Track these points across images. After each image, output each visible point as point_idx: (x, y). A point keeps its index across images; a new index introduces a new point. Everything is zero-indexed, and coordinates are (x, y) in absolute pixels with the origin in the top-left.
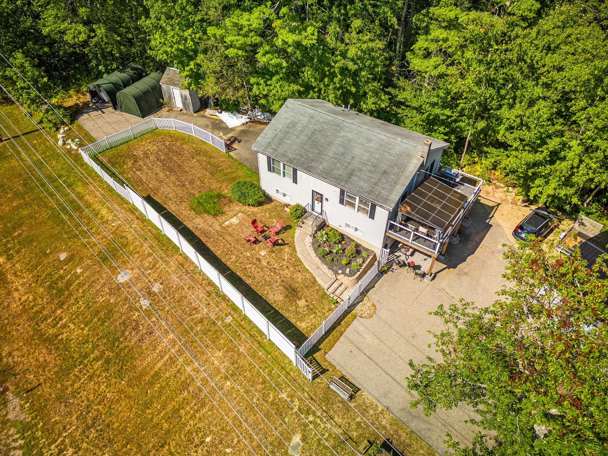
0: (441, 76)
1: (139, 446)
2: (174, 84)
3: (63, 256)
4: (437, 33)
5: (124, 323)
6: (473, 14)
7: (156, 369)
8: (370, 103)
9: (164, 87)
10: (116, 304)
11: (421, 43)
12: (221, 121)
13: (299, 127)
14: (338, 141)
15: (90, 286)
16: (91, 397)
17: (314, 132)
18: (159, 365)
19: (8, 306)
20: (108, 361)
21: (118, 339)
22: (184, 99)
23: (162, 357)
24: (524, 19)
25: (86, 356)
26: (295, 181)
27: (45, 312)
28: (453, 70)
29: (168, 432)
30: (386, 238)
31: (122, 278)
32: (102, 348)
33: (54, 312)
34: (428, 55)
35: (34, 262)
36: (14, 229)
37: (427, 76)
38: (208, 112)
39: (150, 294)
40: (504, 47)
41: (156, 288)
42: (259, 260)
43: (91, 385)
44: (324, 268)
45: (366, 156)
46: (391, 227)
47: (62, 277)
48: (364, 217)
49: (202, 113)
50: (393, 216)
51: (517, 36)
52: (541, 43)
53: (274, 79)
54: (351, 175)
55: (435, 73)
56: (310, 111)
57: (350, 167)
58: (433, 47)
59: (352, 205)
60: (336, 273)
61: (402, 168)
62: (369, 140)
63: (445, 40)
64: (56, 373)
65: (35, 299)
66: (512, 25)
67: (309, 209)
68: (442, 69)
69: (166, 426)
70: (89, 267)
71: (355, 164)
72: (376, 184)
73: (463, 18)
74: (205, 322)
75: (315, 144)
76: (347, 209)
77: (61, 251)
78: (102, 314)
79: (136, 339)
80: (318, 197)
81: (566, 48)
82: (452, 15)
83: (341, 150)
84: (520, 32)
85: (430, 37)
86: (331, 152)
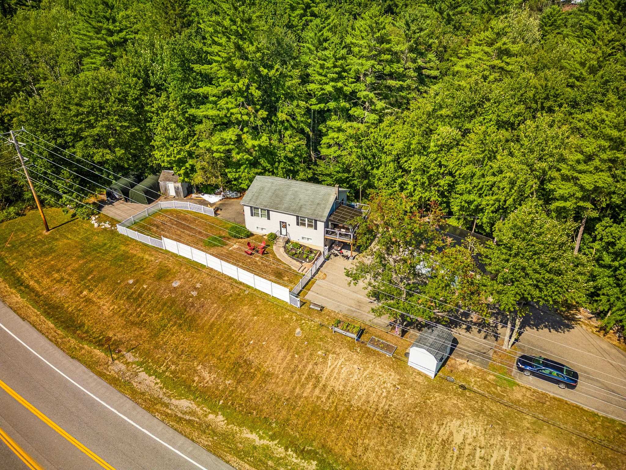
0: (339, 156)
1: (213, 355)
2: (169, 180)
3: (131, 281)
4: (332, 134)
5: (184, 305)
6: (349, 124)
7: (211, 322)
8: (301, 175)
9: (161, 183)
10: (176, 297)
11: (325, 140)
12: (205, 200)
13: (266, 189)
14: (290, 193)
15: (156, 292)
16: (176, 342)
17: (275, 191)
18: (213, 320)
19: (102, 313)
20: (180, 325)
21: (183, 314)
22: (177, 190)
23: (213, 316)
24: (372, 124)
25: (165, 326)
26: (269, 218)
27: (130, 312)
28: (344, 153)
29: (228, 346)
30: (326, 240)
31: (176, 284)
32: (174, 320)
33: (136, 309)
34: (330, 146)
35: (110, 289)
36: (88, 275)
37: (331, 157)
38: (194, 196)
39: (195, 289)
40: (366, 138)
41: (198, 285)
42: (256, 262)
43: (174, 337)
44: (294, 262)
45: (307, 198)
46: (327, 232)
47: (133, 293)
48: (312, 230)
49: (189, 197)
50: (326, 226)
51: (372, 133)
52: (382, 134)
53: (242, 168)
54: (301, 208)
55: (336, 155)
56: (270, 180)
57: (300, 204)
58: (332, 142)
59: (304, 224)
60: (301, 263)
61: (327, 201)
62: (307, 190)
63: (338, 138)
64: (150, 337)
65: (119, 307)
66: (368, 127)
67: (278, 234)
68: (339, 152)
69: (226, 343)
70: (151, 284)
71: (302, 202)
72: (315, 210)
73: (344, 126)
74: (234, 296)
75: (277, 196)
76: (301, 228)
77: (128, 279)
78: (169, 304)
79: (194, 311)
80: (283, 225)
81: (393, 136)
82: (339, 125)
83: (293, 197)
84: (373, 130)
85: (329, 137)
86: (288, 198)
